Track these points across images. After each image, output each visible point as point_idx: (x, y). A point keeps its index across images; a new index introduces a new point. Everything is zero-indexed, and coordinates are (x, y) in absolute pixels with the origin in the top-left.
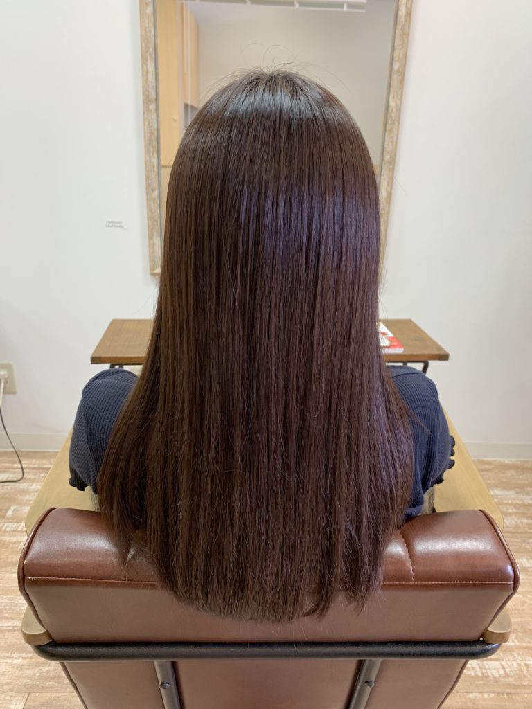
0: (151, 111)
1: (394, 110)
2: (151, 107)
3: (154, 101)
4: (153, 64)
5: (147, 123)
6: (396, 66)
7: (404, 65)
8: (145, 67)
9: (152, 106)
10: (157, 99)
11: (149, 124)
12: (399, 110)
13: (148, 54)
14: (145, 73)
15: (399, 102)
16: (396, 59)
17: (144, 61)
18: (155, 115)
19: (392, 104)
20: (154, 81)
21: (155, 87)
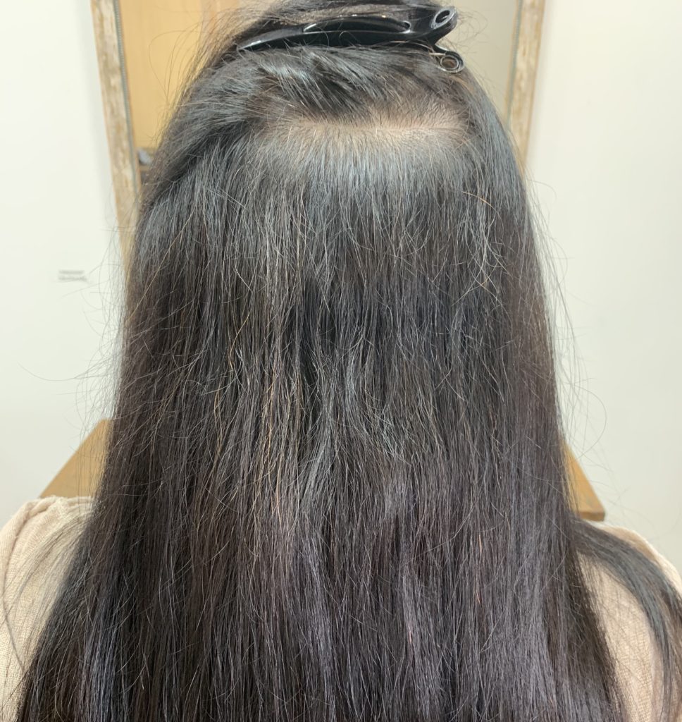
0: (115, 88)
1: (525, 75)
2: (113, 82)
3: (119, 72)
4: (111, 6)
5: (109, 110)
8: (97, 11)
9: (116, 80)
10: (123, 69)
11: (112, 112)
12: (533, 75)
14: (98, 22)
15: (532, 62)
18: (122, 94)
19: (521, 65)
20: (115, 36)
21: (117, 47)
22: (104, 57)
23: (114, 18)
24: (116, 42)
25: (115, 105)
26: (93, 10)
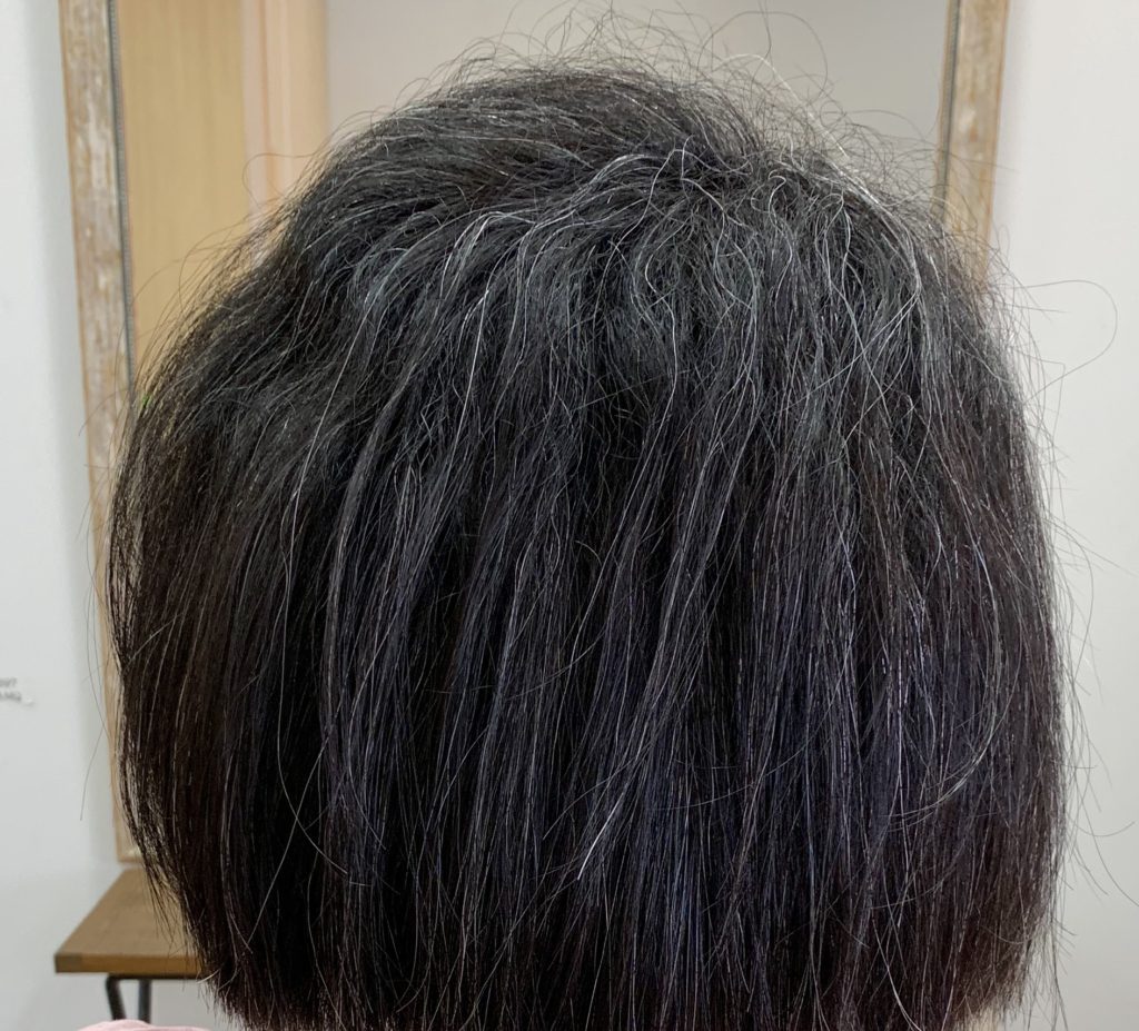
0: (106, 294)
2: (103, 281)
3: (117, 262)
4: (109, 133)
5: (91, 337)
6: (965, 120)
7: (995, 114)
8: (80, 142)
9: (107, 279)
10: (124, 254)
11: (99, 340)
13: (88, 95)
14: (80, 163)
16: (962, 94)
17: (75, 122)
18: (121, 305)
20: (114, 190)
21: (115, 213)
22: (88, 233)
23: (112, 156)
24: (115, 203)
25: (104, 327)
26: (71, 141)
